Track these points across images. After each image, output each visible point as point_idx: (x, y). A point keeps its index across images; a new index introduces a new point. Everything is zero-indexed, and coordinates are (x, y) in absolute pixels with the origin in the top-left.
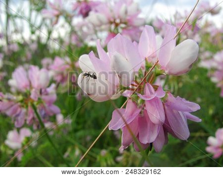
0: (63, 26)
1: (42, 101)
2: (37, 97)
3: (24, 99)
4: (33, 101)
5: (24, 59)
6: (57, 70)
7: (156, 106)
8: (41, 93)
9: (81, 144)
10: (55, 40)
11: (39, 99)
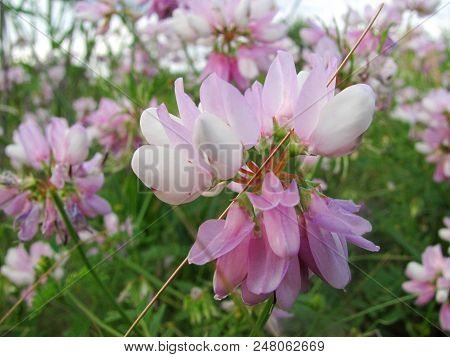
0: (117, 32)
1: (75, 187)
2: (63, 181)
3: (37, 183)
4: (56, 189)
5: (36, 100)
6: (105, 125)
7: (282, 221)
8: (70, 172)
9: (152, 273)
10: (101, 59)
11: (66, 183)
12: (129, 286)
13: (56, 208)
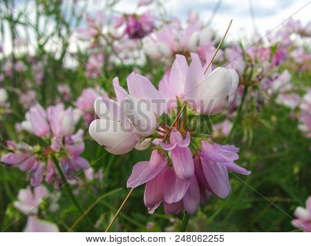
1: (66, 152)
2: (59, 147)
3: (41, 150)
4: (54, 152)
8: (64, 142)
11: (61, 149)
12: (102, 217)
13: (54, 165)
